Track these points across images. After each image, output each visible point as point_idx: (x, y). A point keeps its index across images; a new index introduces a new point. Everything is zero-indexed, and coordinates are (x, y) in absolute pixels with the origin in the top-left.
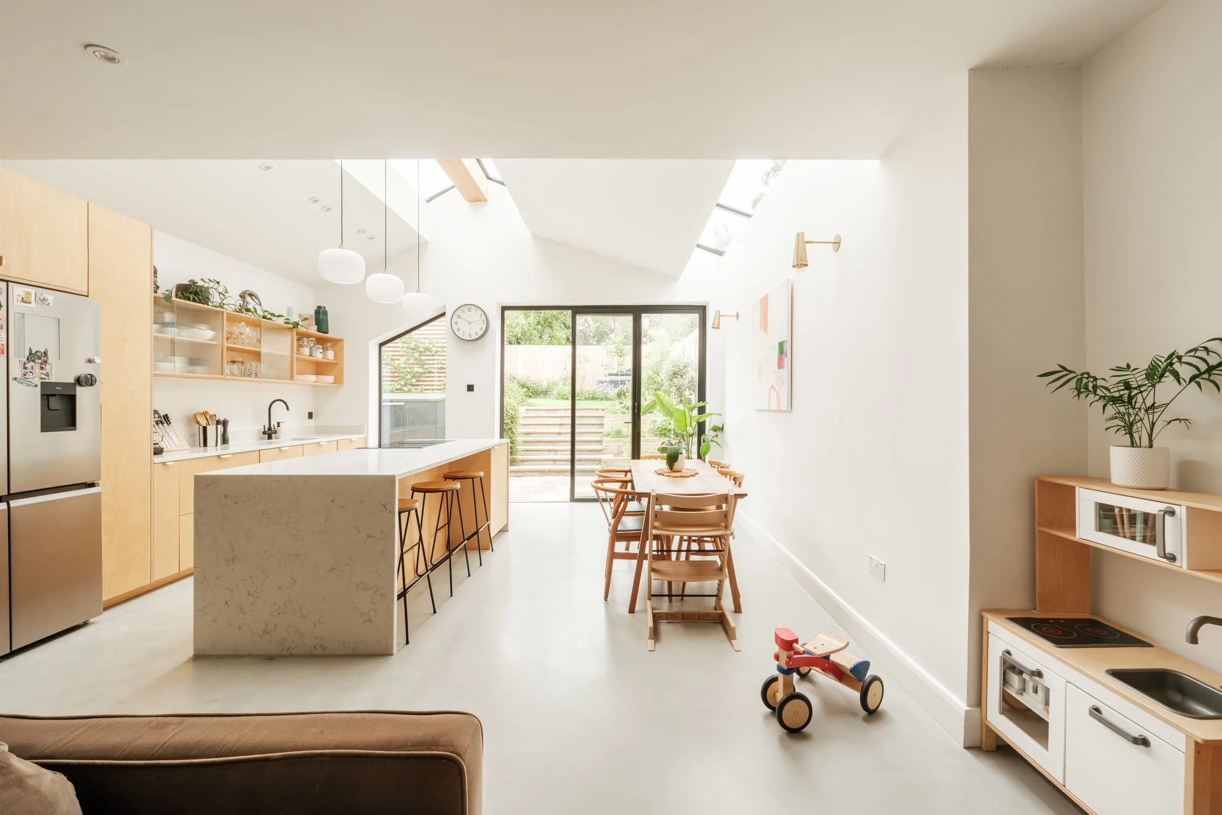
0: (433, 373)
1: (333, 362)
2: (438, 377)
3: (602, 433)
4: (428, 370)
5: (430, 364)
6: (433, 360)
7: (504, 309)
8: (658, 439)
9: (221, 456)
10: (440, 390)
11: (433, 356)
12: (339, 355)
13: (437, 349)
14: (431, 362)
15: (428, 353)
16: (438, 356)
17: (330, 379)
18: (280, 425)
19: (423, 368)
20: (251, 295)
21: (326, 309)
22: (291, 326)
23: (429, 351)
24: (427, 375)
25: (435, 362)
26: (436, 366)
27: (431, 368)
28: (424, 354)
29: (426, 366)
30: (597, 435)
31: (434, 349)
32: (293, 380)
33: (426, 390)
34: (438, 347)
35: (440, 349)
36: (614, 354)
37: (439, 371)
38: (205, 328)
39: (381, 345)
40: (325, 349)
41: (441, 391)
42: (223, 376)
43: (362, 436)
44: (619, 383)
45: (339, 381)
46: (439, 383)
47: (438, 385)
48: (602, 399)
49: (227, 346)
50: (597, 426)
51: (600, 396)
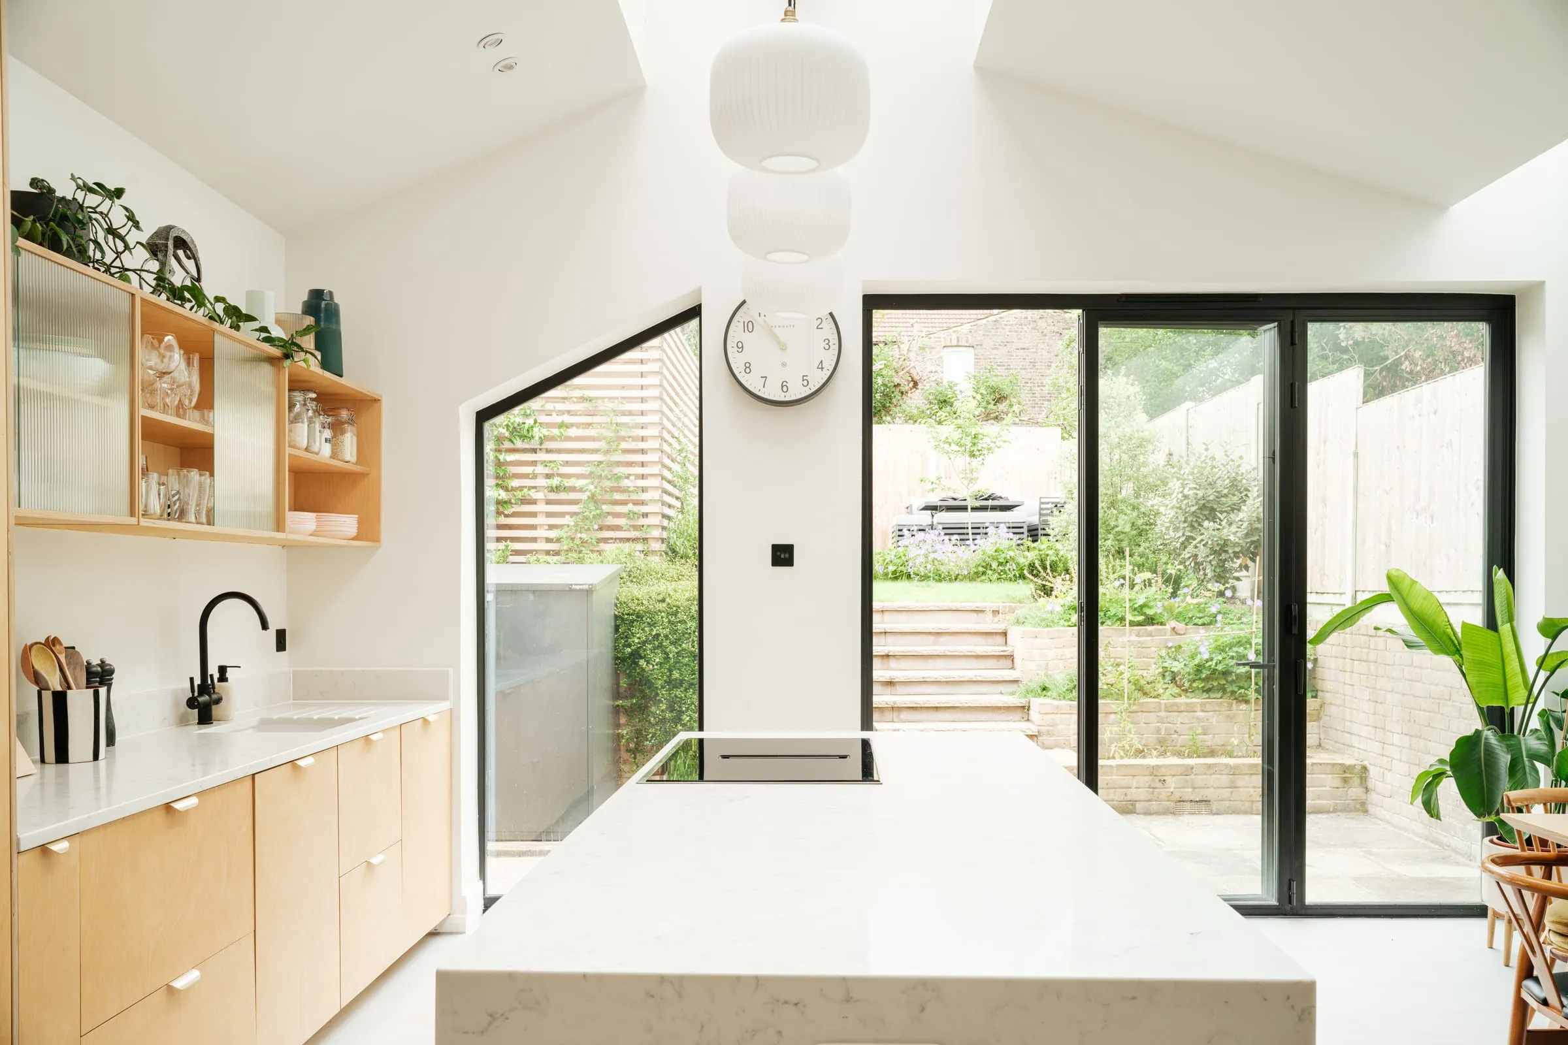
0: (534, 502)
1: (358, 468)
2: (550, 515)
3: (1016, 682)
4: (519, 494)
5: (526, 476)
6: (534, 463)
7: (873, 302)
8: (1202, 704)
9: (177, 806)
10: (557, 553)
11: (534, 451)
12: (369, 447)
13: (545, 432)
14: (528, 470)
15: (519, 444)
16: (548, 451)
17: (346, 524)
18: (228, 675)
19: (506, 489)
20: (181, 243)
21: (336, 300)
22: (276, 352)
23: (520, 437)
24: (517, 509)
25: (540, 469)
26: (541, 482)
27: (530, 488)
28: (507, 445)
29: (515, 483)
30: (1001, 688)
31: (537, 433)
32: (284, 531)
33: (517, 553)
34: (549, 425)
35: (556, 432)
36: (954, 447)
37: (552, 496)
38: (84, 351)
39: (484, 416)
40: (337, 428)
41: (561, 558)
42: (133, 521)
43: (445, 706)
44: (970, 531)
45: (369, 532)
46: (553, 534)
47: (548, 540)
48: (925, 578)
49: (143, 417)
50: (992, 663)
51: (922, 571)
